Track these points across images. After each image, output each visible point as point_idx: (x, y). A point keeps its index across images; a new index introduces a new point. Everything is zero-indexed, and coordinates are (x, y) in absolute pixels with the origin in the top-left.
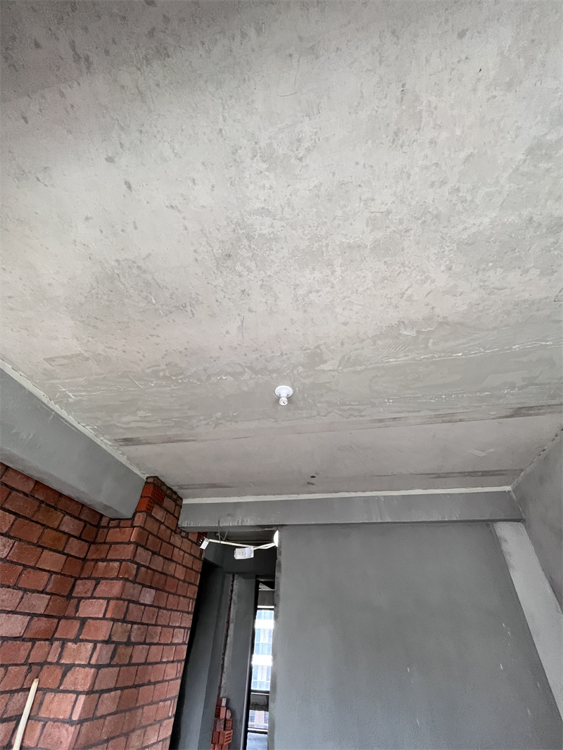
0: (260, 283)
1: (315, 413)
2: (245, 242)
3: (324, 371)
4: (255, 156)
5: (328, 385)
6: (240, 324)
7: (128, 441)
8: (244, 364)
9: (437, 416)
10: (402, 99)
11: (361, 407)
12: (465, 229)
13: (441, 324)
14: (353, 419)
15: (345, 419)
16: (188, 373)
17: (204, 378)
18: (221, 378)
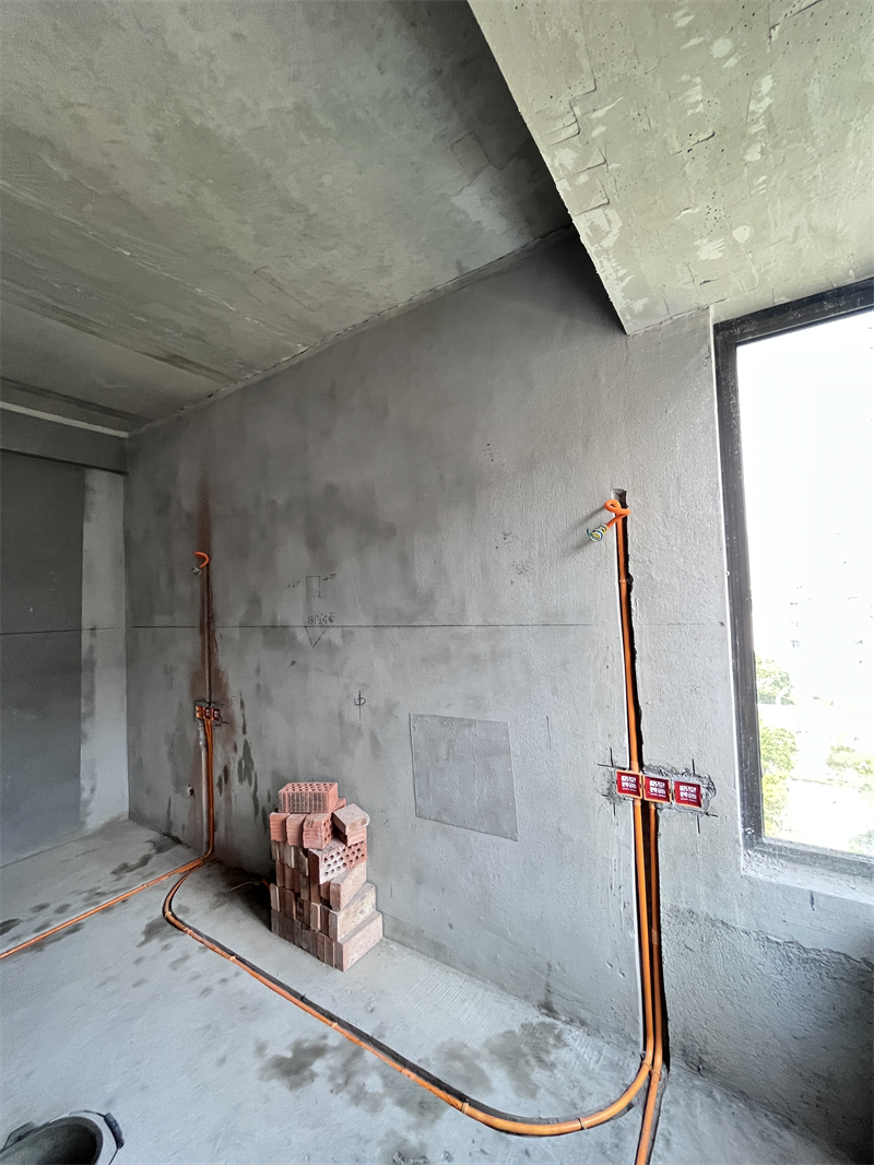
13: (117, 197)
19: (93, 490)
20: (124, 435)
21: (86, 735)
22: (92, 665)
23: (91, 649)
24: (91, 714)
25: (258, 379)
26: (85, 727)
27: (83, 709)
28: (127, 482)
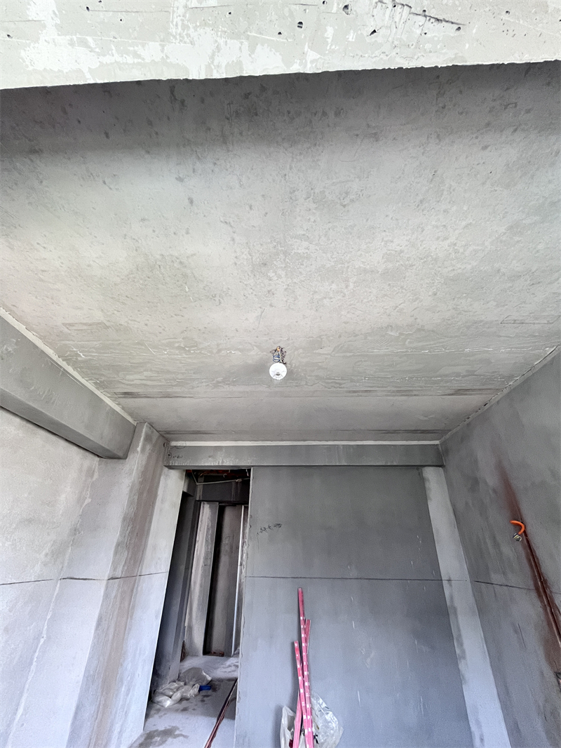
0: (285, 287)
1: (303, 383)
2: (282, 256)
3: (320, 354)
4: (308, 198)
5: (320, 364)
6: (260, 314)
7: (127, 395)
8: (253, 344)
9: (398, 391)
10: (432, 180)
11: (341, 381)
12: (454, 270)
13: (419, 330)
14: (333, 389)
15: (326, 389)
16: (201, 346)
17: (215, 351)
18: (231, 352)
19: (429, 480)
20: (437, 442)
21: (464, 678)
22: (455, 610)
23: (452, 598)
24: (464, 656)
25: (518, 383)
26: (462, 666)
27: (458, 651)
28: (446, 472)
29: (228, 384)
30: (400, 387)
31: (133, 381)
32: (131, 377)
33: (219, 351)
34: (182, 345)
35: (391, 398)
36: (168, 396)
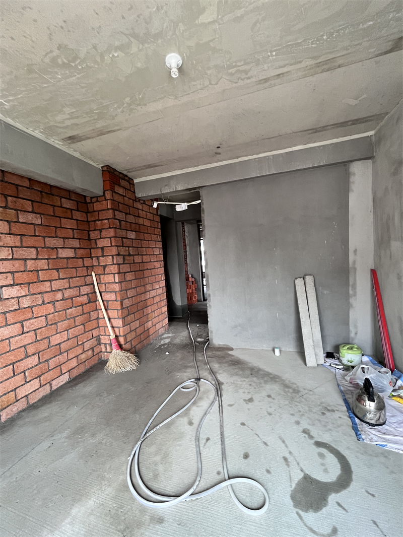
1: (207, 83)
3: (205, 25)
5: (212, 44)
7: (72, 139)
8: (127, 32)
11: (246, 67)
14: (241, 83)
15: (234, 85)
16: (82, 56)
17: (98, 60)
18: (113, 55)
19: (354, 174)
20: (371, 133)
21: (352, 306)
22: (355, 269)
23: (354, 262)
24: (355, 295)
26: (352, 301)
27: (351, 292)
28: (374, 163)
29: (139, 105)
30: (319, 57)
31: (63, 122)
32: (59, 118)
33: (102, 56)
34: (66, 61)
35: (310, 79)
36: (101, 133)
